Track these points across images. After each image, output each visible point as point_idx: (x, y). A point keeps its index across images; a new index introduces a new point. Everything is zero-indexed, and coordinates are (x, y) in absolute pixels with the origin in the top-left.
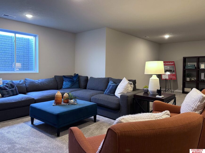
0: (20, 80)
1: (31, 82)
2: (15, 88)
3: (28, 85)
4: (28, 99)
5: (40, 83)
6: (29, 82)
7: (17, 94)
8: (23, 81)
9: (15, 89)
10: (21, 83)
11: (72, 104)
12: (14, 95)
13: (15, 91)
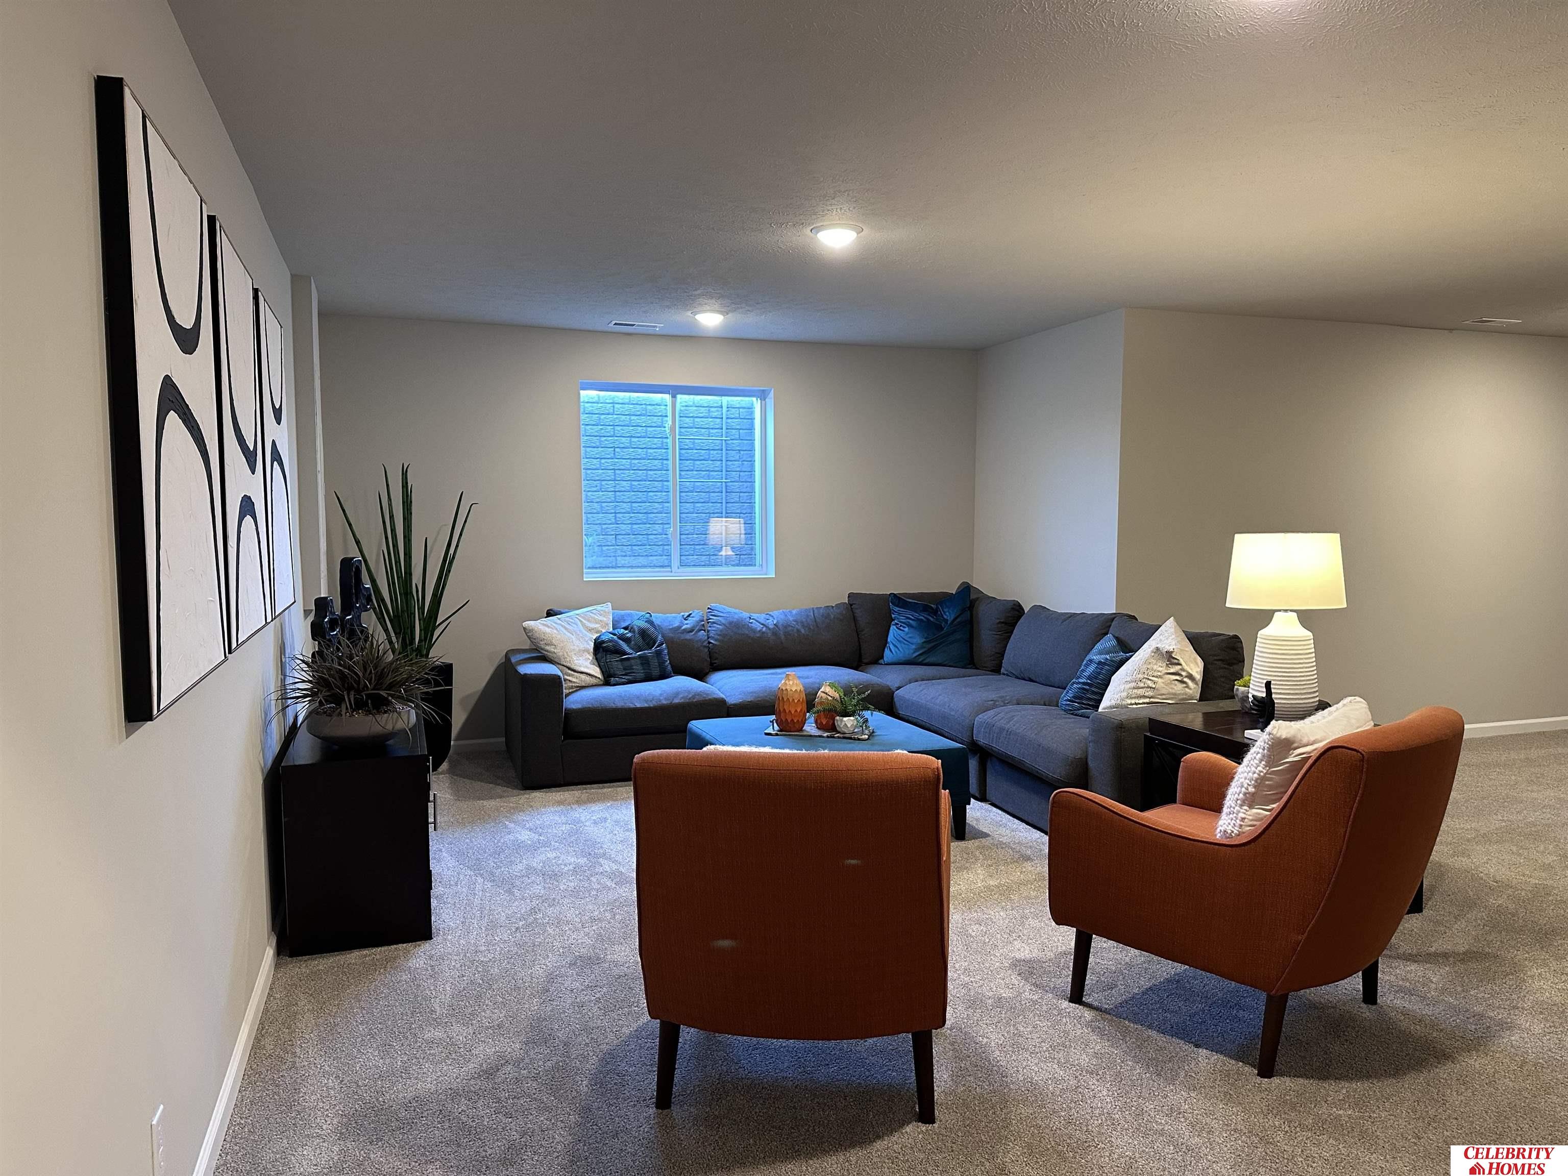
0: (687, 614)
1: (731, 623)
2: (658, 646)
3: (716, 637)
4: (697, 698)
5: (771, 627)
6: (723, 621)
7: (663, 676)
8: (697, 618)
9: (659, 654)
10: (688, 626)
11: (844, 738)
12: (649, 678)
13: (654, 663)
